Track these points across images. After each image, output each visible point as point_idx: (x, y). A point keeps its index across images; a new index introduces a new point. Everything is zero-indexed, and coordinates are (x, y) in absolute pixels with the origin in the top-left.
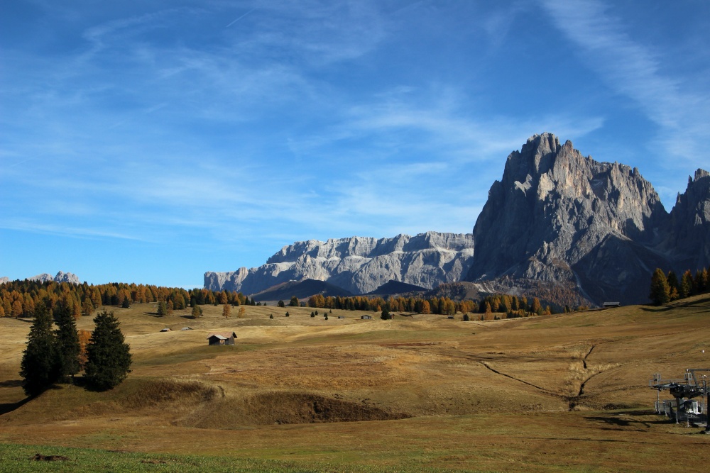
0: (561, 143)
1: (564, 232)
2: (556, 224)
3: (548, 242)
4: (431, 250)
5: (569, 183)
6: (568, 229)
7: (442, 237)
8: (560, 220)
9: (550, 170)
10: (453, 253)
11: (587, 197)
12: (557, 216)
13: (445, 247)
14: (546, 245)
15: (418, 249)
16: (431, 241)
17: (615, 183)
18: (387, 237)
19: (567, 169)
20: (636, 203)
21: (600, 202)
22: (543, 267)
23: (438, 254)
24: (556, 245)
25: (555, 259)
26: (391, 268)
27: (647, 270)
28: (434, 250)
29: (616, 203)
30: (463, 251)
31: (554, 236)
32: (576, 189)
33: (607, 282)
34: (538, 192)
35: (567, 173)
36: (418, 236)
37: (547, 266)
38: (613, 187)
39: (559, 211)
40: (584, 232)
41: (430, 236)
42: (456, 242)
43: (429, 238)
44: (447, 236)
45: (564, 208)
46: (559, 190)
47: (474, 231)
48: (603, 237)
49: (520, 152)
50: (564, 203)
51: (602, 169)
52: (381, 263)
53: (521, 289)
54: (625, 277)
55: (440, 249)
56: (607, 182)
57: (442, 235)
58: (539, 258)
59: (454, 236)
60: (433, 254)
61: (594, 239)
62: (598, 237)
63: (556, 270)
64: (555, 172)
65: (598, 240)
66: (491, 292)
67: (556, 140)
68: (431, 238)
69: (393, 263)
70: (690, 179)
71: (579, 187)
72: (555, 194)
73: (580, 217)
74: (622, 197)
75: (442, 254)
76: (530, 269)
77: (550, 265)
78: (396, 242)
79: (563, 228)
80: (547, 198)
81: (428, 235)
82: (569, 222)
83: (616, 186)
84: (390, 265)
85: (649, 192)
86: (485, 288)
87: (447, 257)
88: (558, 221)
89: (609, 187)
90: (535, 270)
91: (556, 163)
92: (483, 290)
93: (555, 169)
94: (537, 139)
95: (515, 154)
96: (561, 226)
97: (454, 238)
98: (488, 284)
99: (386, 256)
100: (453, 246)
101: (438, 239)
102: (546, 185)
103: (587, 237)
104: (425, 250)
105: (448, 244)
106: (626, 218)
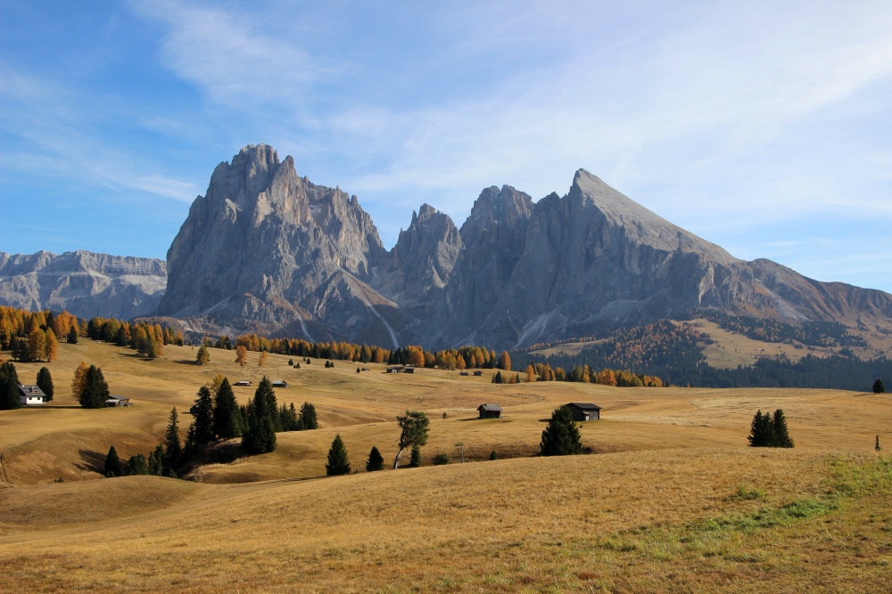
0: (281, 159)
1: (286, 264)
2: (276, 254)
3: (268, 276)
4: (82, 273)
5: (288, 207)
6: (290, 262)
7: (95, 258)
8: (281, 250)
9: (268, 189)
10: (108, 280)
11: (308, 225)
12: (278, 245)
13: (99, 270)
14: (266, 279)
15: (65, 270)
16: (82, 262)
17: (336, 211)
18: (23, 253)
19: (287, 189)
20: (356, 237)
21: (321, 233)
22: (261, 305)
23: (90, 279)
24: (276, 279)
25: (276, 296)
26: (29, 292)
27: (378, 315)
28: (85, 273)
29: (337, 237)
30: (121, 277)
31: (274, 270)
32: (295, 215)
33: (335, 327)
34: (255, 215)
35: (286, 194)
36: (64, 255)
37: (267, 304)
38: (334, 216)
39: (280, 239)
40: (309, 268)
41: (81, 255)
42: (114, 265)
43: (79, 258)
44: (101, 257)
45: (285, 237)
46: (279, 214)
47: (169, 254)
48: (331, 274)
49: (230, 163)
50: (286, 230)
51: (319, 194)
52: (16, 286)
53: (235, 330)
54: (354, 322)
55: (93, 273)
56: (327, 210)
57: (96, 256)
58: (257, 295)
59: (110, 258)
60: (84, 277)
61: (320, 277)
62: (324, 274)
63: (277, 309)
64: (273, 192)
65: (326, 277)
66: (198, 331)
67: (275, 155)
68: (82, 259)
69: (30, 287)
70: (415, 213)
71: (299, 213)
72: (274, 219)
73: (304, 249)
74: (344, 228)
75: (95, 279)
76: (246, 307)
77: (271, 303)
78: (36, 261)
79: (284, 260)
80: (264, 222)
81: (78, 254)
82: (290, 254)
83: (338, 215)
84: (27, 288)
85: (368, 225)
86: (191, 327)
87: (101, 284)
88: (279, 251)
89: (330, 216)
90: (251, 308)
91: (275, 181)
92: (189, 329)
93: (273, 188)
94: (253, 150)
95: (223, 165)
96: (282, 258)
97: (111, 260)
98: (194, 321)
99: (23, 278)
100: (109, 271)
101: (91, 260)
102: (263, 207)
103: (312, 272)
104: (73, 274)
105: (103, 267)
106: (348, 253)
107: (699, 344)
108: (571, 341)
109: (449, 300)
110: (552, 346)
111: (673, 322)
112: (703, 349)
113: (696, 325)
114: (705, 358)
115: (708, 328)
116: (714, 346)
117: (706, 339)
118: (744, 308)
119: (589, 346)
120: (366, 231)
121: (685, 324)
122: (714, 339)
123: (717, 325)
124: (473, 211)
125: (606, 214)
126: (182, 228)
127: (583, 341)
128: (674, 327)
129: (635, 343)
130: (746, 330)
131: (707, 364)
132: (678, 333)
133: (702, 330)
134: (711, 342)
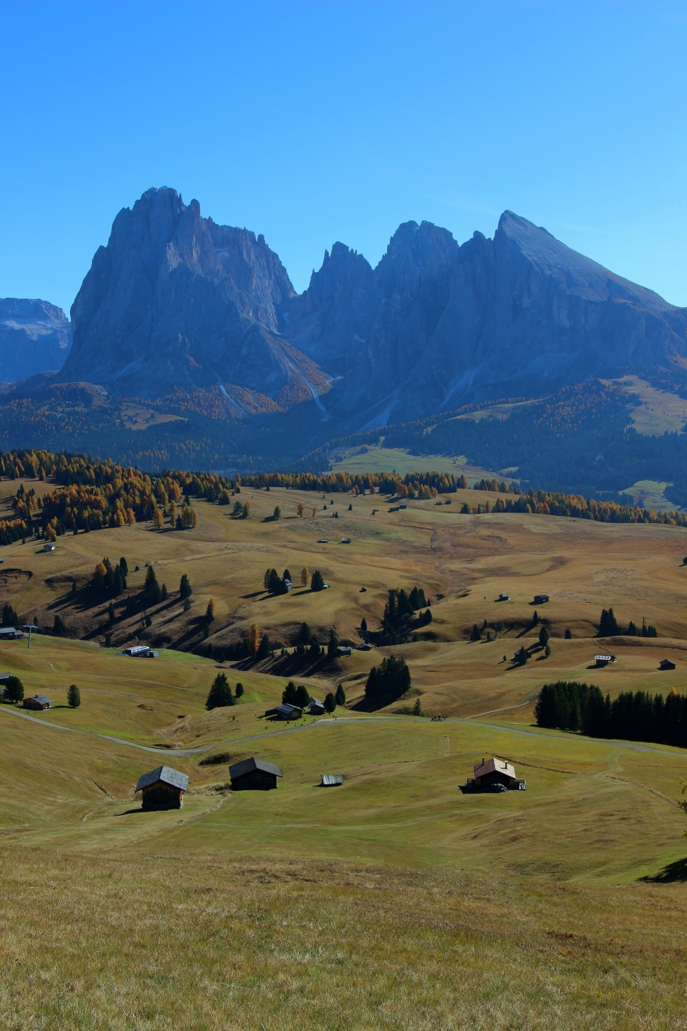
0: (186, 203)
3: (182, 334)
5: (196, 256)
9: (175, 238)
14: (181, 337)
17: (245, 256)
19: (194, 237)
20: (266, 282)
22: (178, 365)
24: (190, 337)
29: (248, 284)
34: (164, 267)
35: (193, 242)
37: (183, 364)
38: (243, 262)
46: (188, 265)
49: (131, 209)
54: (273, 380)
56: (235, 255)
58: (173, 355)
64: (180, 241)
67: (180, 199)
70: (327, 253)
72: (184, 271)
74: (255, 274)
77: (188, 363)
80: (174, 275)
83: (247, 260)
85: (277, 266)
89: (239, 261)
91: (181, 229)
93: (181, 236)
94: (155, 193)
95: (124, 212)
102: (172, 258)
106: (259, 302)
107: (629, 406)
108: (500, 403)
109: (371, 354)
110: (482, 408)
111: (603, 381)
112: (631, 411)
113: (626, 384)
114: (633, 422)
115: (639, 387)
116: (643, 407)
117: (635, 400)
118: (676, 362)
119: (518, 408)
120: (275, 274)
121: (615, 383)
122: (643, 400)
123: (648, 383)
124: (389, 248)
125: (533, 263)
126: (85, 281)
127: (513, 403)
128: (604, 386)
129: (564, 405)
130: (676, 389)
131: (635, 430)
132: (607, 394)
133: (632, 390)
134: (639, 404)
